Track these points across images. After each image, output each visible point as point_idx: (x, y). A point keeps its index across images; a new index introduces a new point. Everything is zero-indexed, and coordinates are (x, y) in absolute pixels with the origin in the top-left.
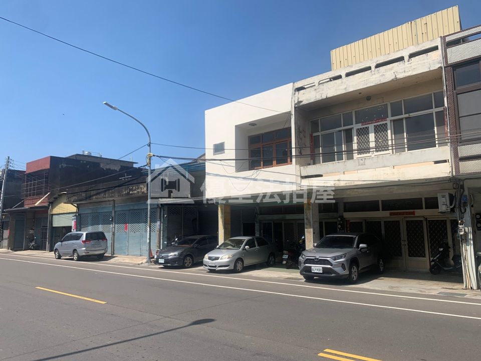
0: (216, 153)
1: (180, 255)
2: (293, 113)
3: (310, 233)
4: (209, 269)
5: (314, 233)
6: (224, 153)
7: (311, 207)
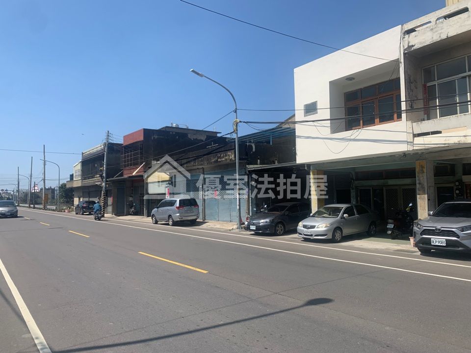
0: (308, 114)
1: (272, 222)
2: (402, 60)
3: (423, 199)
4: (303, 238)
5: (429, 200)
6: (317, 113)
7: (425, 170)
